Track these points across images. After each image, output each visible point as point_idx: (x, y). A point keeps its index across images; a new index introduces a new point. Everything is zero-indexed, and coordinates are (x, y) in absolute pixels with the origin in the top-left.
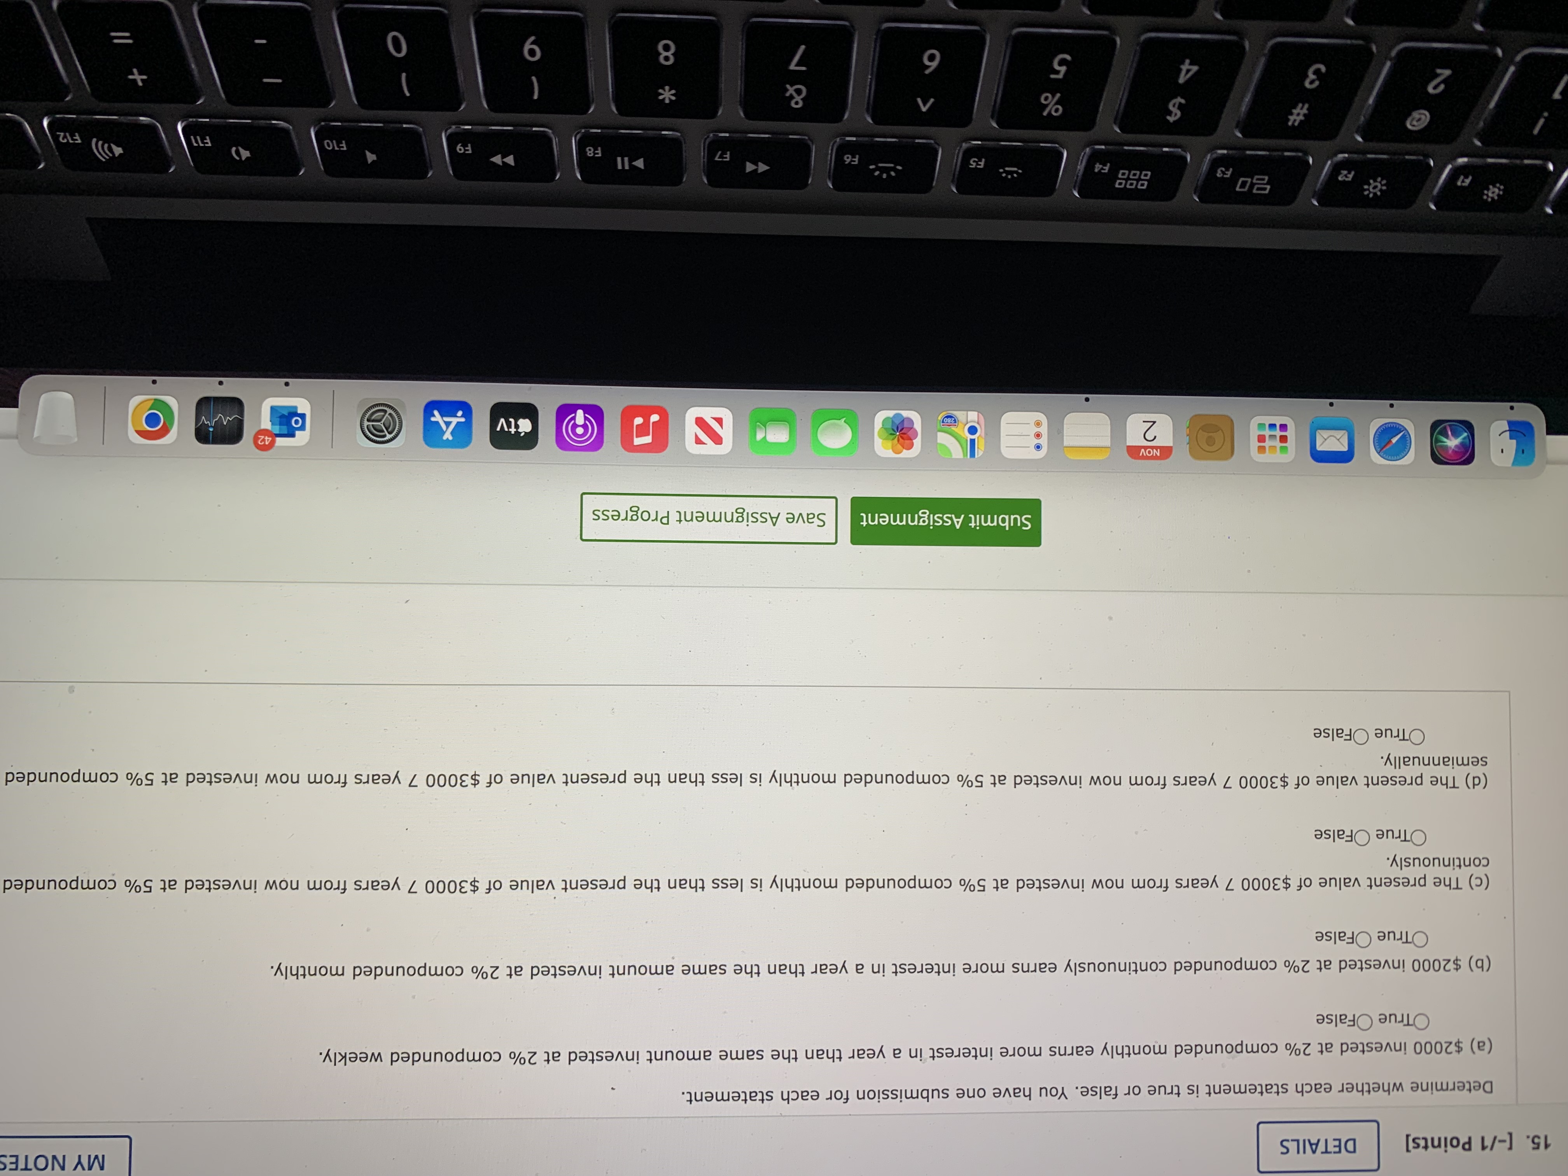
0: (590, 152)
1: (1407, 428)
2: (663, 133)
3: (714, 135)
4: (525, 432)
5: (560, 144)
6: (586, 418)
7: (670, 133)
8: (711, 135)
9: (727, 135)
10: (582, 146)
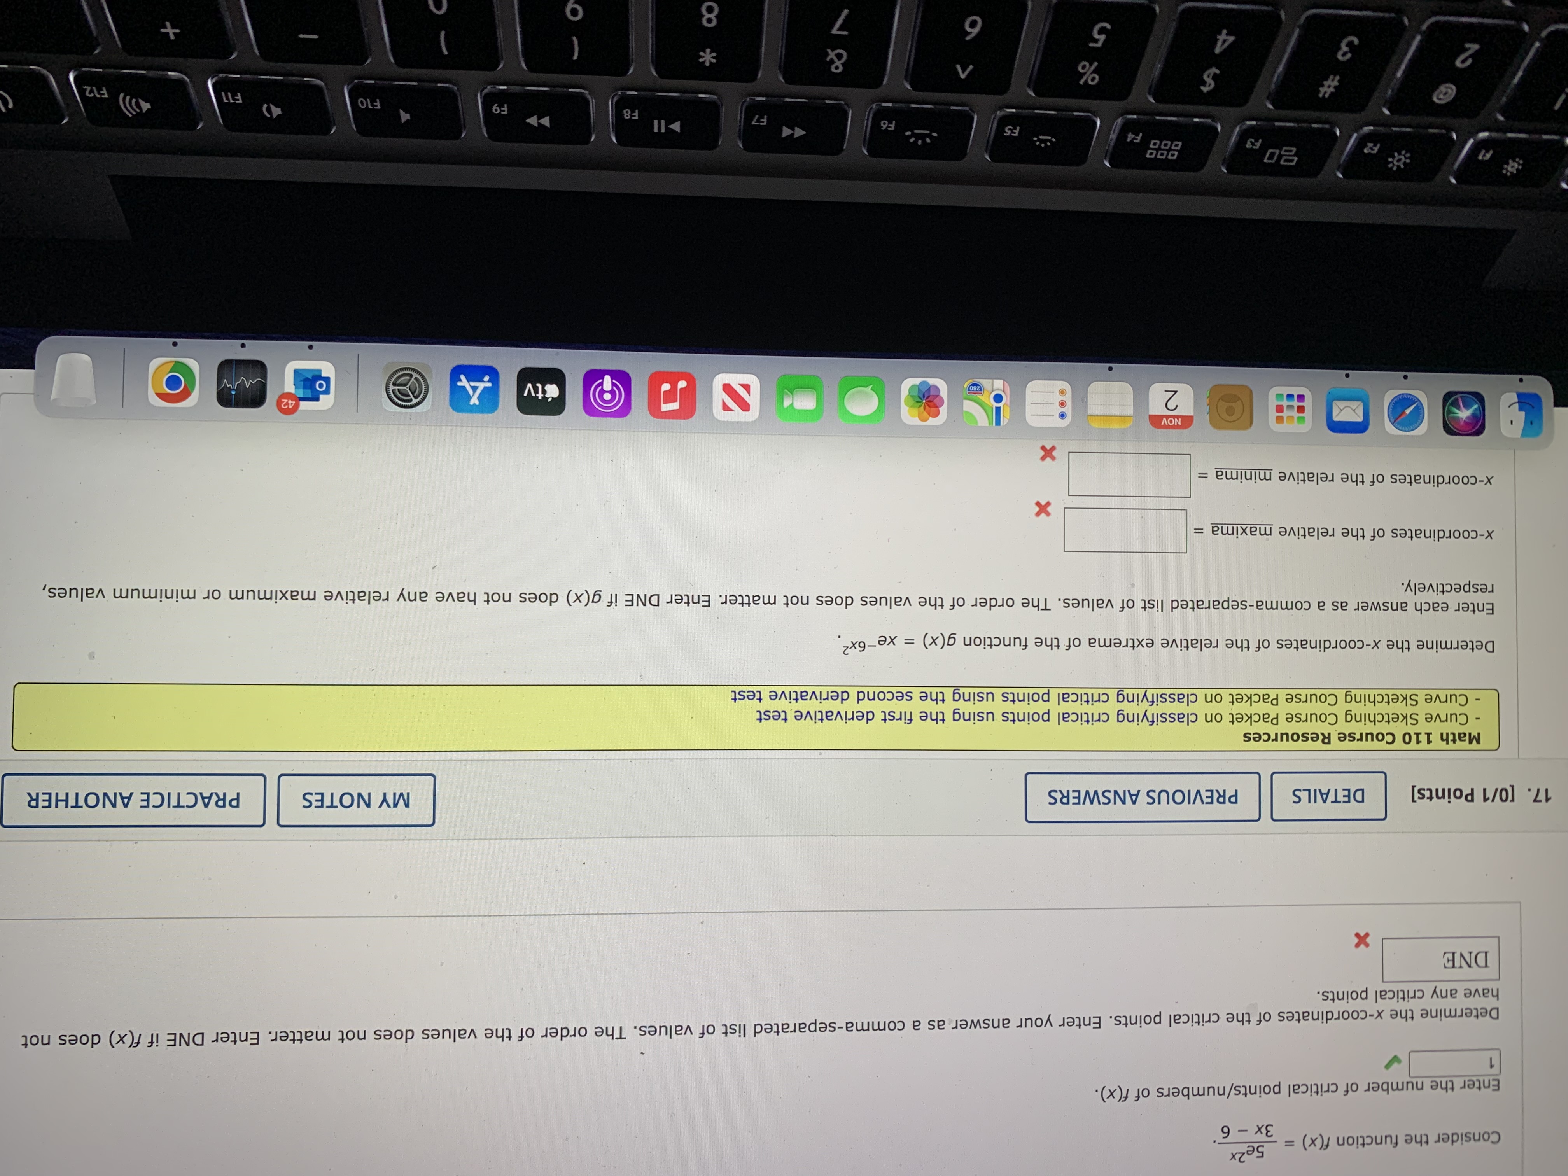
0: (627, 114)
1: (1420, 399)
2: (700, 96)
3: (750, 99)
4: (552, 398)
5: (597, 106)
6: (613, 384)
7: (707, 96)
8: (748, 99)
9: (764, 99)
10: (619, 107)
